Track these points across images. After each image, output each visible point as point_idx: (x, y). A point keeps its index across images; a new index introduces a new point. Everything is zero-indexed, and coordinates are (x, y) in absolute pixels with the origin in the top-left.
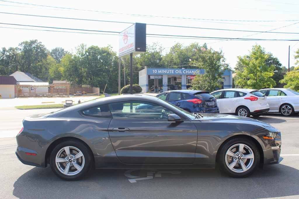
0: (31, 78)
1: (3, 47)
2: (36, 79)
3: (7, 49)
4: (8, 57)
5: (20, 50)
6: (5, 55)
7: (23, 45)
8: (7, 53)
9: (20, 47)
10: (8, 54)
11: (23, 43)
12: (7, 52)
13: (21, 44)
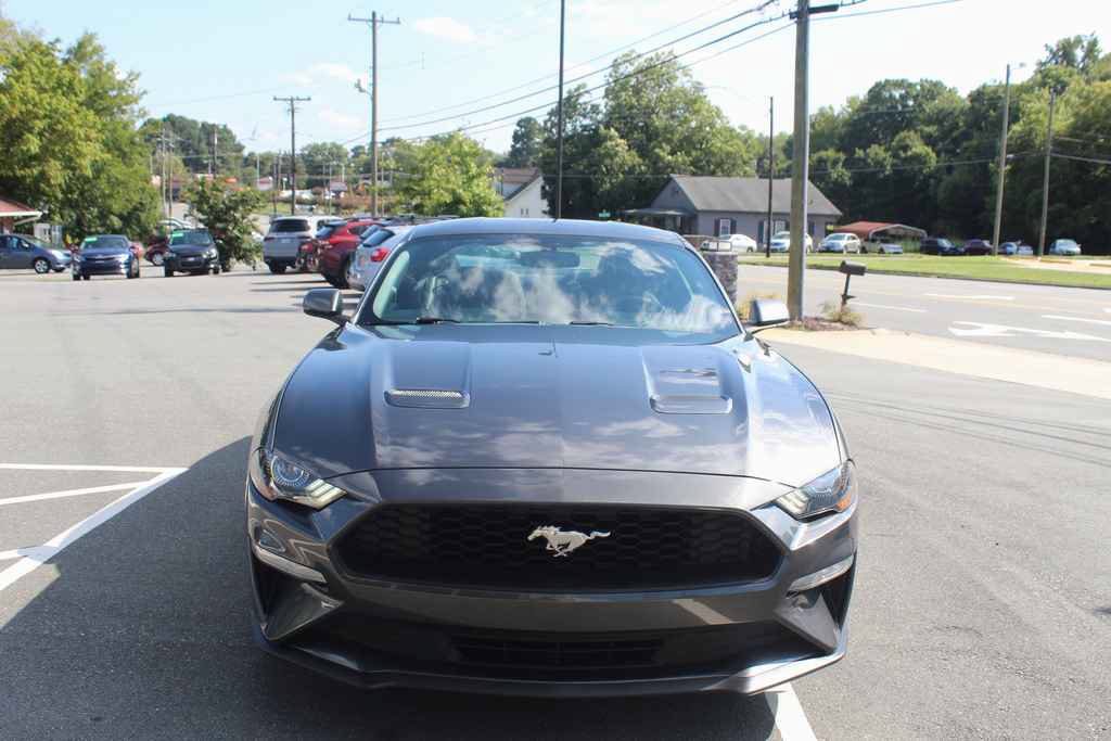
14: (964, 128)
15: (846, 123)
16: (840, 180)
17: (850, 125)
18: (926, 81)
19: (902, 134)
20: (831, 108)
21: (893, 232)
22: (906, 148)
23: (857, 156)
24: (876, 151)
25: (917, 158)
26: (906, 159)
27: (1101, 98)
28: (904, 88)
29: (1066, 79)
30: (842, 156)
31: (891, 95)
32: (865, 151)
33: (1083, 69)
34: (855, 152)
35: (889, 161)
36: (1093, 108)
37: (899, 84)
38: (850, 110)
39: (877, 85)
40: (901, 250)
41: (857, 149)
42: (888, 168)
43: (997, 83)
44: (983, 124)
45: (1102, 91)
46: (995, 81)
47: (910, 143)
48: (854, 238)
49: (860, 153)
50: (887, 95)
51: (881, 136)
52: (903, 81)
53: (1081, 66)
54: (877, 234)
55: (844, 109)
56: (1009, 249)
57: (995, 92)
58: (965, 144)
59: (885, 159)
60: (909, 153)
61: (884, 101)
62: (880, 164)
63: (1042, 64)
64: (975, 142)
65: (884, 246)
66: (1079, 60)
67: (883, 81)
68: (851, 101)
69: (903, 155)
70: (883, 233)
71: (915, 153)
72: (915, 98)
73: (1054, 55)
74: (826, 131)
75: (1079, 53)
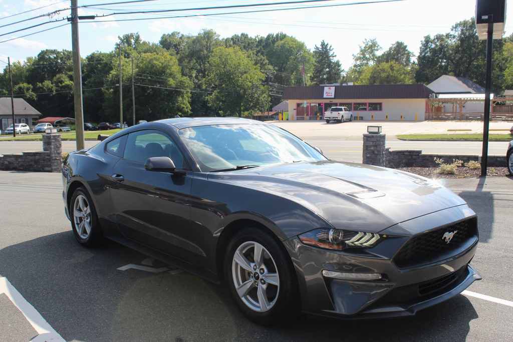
0: (466, 87)
1: (426, 35)
2: (477, 88)
3: (432, 38)
4: (434, 51)
5: (454, 37)
6: (428, 49)
7: (459, 29)
8: (431, 45)
9: (452, 33)
10: (433, 46)
11: (460, 24)
12: (431, 43)
13: (456, 28)
14: (87, 73)
15: (28, 70)
16: (31, 98)
17: (31, 71)
18: (66, 51)
19: (58, 76)
20: (19, 63)
21: (64, 121)
22: (61, 82)
23: (38, 86)
24: (47, 83)
25: (67, 86)
26: (62, 87)
27: (148, 60)
28: (55, 54)
29: (129, 52)
30: (31, 86)
31: (50, 57)
32: (42, 84)
33: (134, 48)
34: (37, 84)
35: (54, 88)
36: (145, 64)
37: (53, 52)
38: (29, 64)
39: (42, 52)
40: (70, 130)
41: (38, 83)
42: (54, 91)
43: (99, 53)
44: (96, 71)
45: (148, 57)
46: (98, 52)
47: (63, 80)
48: (50, 125)
49: (40, 85)
50: (47, 57)
51: (46, 76)
52: (55, 50)
53: (134, 46)
54: (57, 123)
55: (26, 63)
56: (118, 126)
57: (99, 57)
58: (88, 80)
59: (52, 87)
60: (63, 84)
61: (45, 60)
62: (50, 90)
63: (117, 45)
64: (93, 79)
65: (61, 128)
66: (133, 44)
67: (45, 50)
68: (29, 59)
69: (60, 85)
70: (59, 122)
71: (66, 84)
72: (61, 59)
73: (122, 41)
74: (18, 74)
75: (133, 41)
